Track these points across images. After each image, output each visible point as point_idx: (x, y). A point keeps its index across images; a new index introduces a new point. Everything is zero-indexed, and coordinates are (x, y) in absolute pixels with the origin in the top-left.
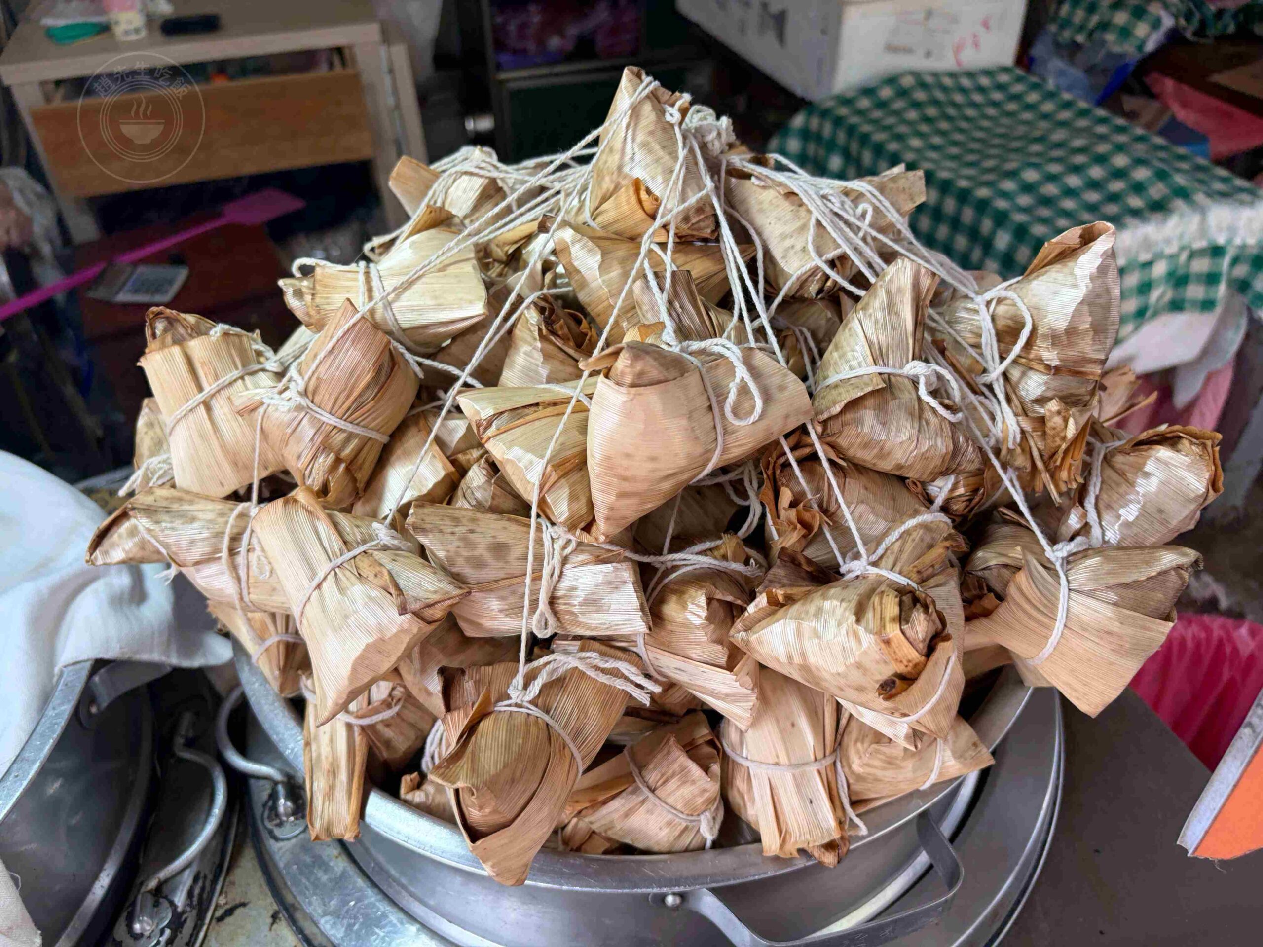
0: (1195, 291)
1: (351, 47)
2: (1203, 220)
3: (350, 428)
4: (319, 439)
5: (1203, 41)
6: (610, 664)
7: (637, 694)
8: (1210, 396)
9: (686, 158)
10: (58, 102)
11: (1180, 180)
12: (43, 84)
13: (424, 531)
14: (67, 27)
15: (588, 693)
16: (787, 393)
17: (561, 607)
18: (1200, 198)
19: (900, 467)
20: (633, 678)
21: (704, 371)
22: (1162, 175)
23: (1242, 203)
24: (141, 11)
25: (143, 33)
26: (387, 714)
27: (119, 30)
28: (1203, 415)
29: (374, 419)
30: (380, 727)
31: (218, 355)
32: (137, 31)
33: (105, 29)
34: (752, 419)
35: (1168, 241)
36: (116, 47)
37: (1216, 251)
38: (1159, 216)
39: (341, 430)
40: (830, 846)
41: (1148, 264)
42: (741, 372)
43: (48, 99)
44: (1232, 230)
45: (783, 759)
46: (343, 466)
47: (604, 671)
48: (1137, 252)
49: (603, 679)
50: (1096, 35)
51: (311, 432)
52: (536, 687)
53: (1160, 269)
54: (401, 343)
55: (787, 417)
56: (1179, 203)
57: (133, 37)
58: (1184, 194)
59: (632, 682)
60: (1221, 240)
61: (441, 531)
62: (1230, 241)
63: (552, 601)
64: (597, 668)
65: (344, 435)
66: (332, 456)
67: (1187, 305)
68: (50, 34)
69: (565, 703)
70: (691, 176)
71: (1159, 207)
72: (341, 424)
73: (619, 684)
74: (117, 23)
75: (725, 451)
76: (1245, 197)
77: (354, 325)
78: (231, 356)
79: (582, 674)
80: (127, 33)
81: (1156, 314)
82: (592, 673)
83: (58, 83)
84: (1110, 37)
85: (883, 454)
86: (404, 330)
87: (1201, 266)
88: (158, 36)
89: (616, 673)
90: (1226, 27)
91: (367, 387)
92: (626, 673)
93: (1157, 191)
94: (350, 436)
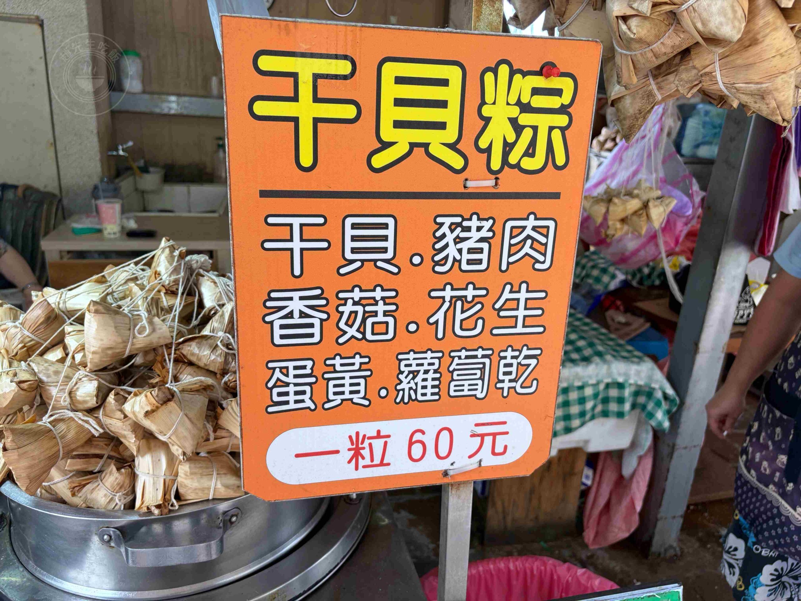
0: (613, 407)
1: (216, 251)
2: (609, 368)
3: (33, 337)
4: (21, 339)
5: (642, 287)
6: (85, 418)
7: (93, 431)
8: (640, 471)
9: (176, 266)
10: (65, 260)
11: (600, 348)
12: (61, 252)
13: (33, 362)
14: (82, 229)
15: (73, 425)
16: (161, 331)
17: (72, 395)
18: (608, 357)
19: (206, 365)
20: (93, 425)
21: (132, 319)
22: (591, 345)
23: (633, 362)
24: (119, 225)
25: (118, 235)
27: (106, 233)
28: (638, 482)
29: (43, 336)
31: (5, 314)
32: (114, 233)
33: (100, 231)
34: (144, 335)
35: (590, 377)
36: (102, 239)
37: (621, 386)
38: (585, 363)
39: (30, 337)
40: (158, 507)
41: (581, 388)
42: (145, 322)
43: (62, 258)
44: (627, 375)
45: (151, 472)
46: (25, 348)
47: (83, 420)
48: (574, 380)
49: (80, 422)
50: (585, 280)
51: (20, 336)
52: (52, 418)
53: (588, 391)
54: (66, 316)
55: (159, 338)
56: (597, 359)
57: (112, 236)
58: (600, 354)
59: (93, 427)
60: (621, 380)
61: (39, 364)
62: (626, 381)
64: (80, 419)
65: (30, 339)
66: (23, 344)
67: (610, 414)
68: (73, 231)
69: (62, 427)
70: (176, 270)
71: (586, 360)
72: (30, 335)
73: (87, 426)
74: (106, 229)
75: (133, 344)
76: (636, 360)
77: (41, 302)
78: (10, 314)
79: (74, 420)
80: (109, 234)
81: (593, 418)
82: (76, 419)
83: (69, 252)
84: (590, 281)
85: (199, 359)
86: (68, 311)
87: (614, 393)
88: (125, 237)
89: (87, 422)
90: (653, 281)
91: (41, 324)
92: (91, 422)
93: (588, 352)
94: (33, 340)
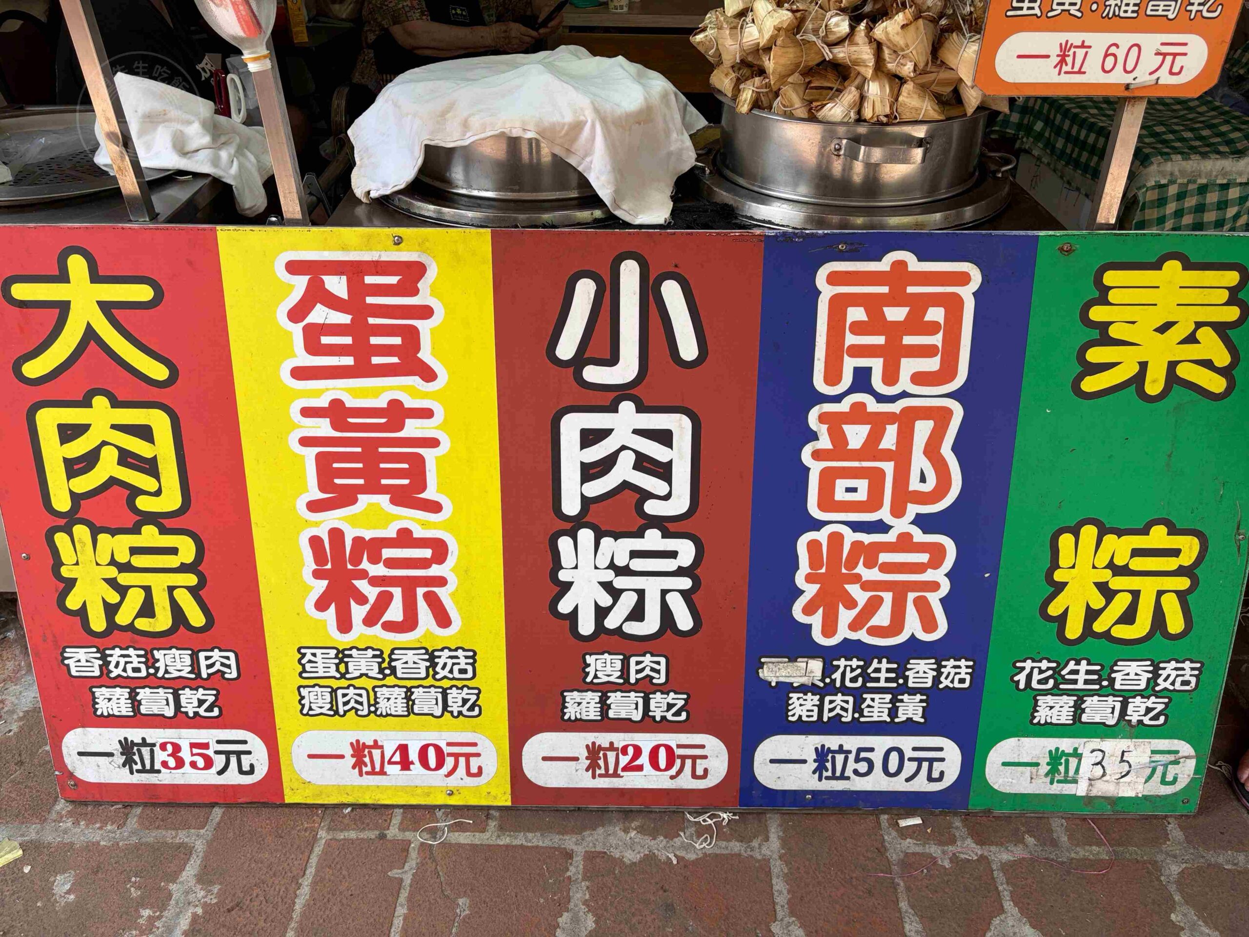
26: (765, 90)
30: (761, 95)
63: (826, 26)
